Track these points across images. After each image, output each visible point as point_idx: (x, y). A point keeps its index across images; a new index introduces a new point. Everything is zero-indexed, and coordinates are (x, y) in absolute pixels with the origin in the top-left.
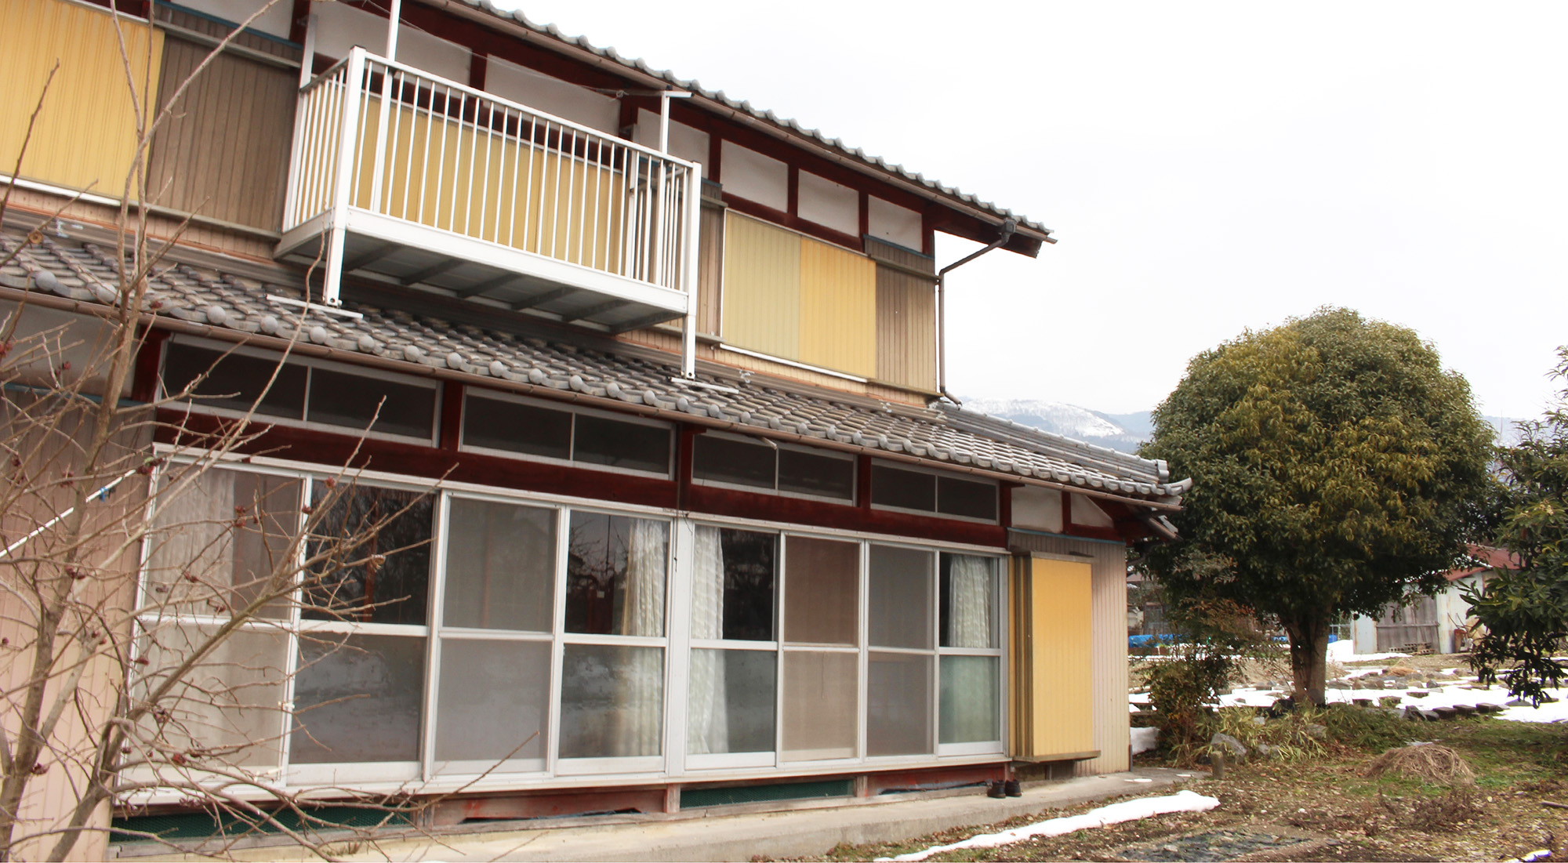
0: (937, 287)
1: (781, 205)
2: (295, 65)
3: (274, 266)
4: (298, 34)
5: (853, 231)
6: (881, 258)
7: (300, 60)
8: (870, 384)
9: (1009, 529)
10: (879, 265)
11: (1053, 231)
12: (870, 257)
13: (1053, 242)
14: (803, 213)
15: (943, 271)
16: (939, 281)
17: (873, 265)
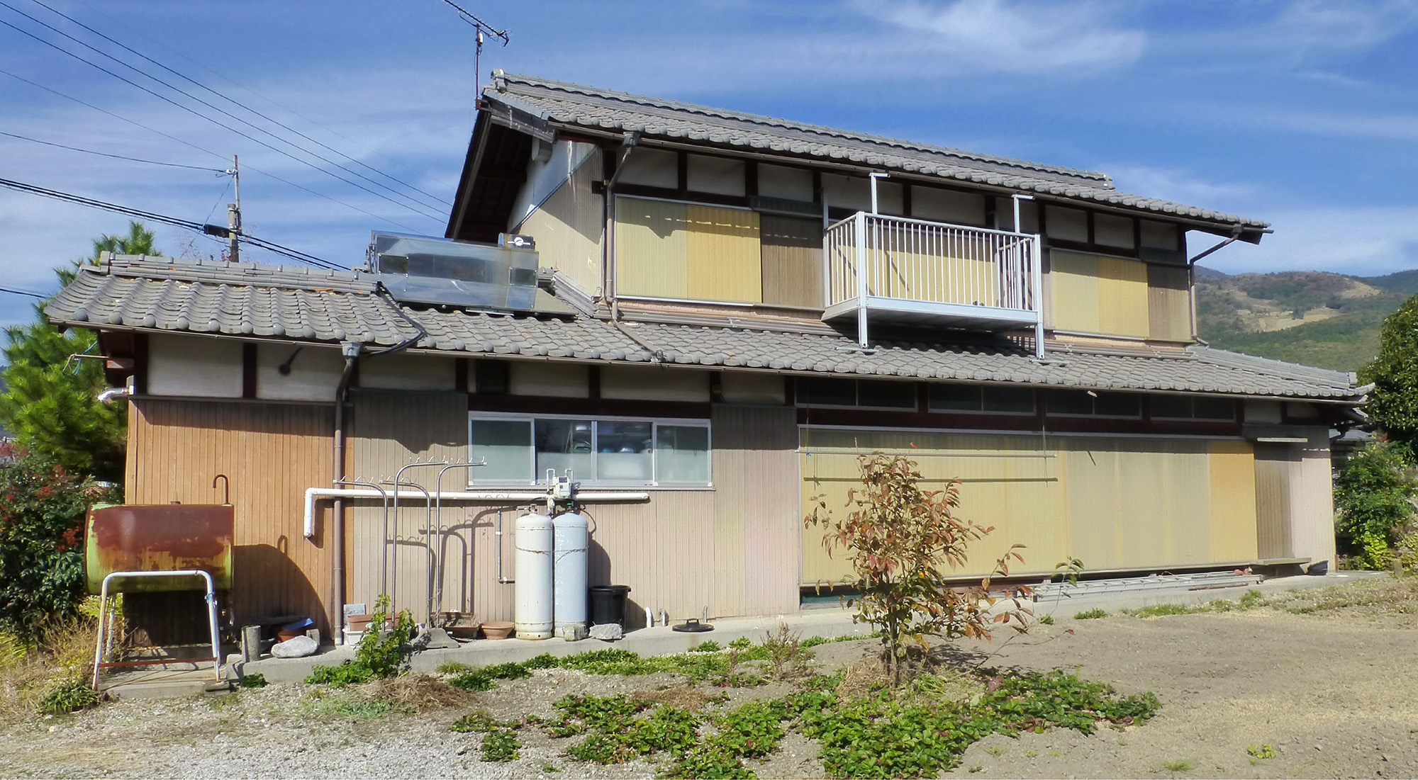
0: (1189, 271)
1: (1083, 238)
2: (820, 216)
3: (825, 325)
4: (818, 198)
5: (1130, 245)
6: (1148, 261)
7: (822, 214)
8: (1147, 342)
9: (1243, 424)
10: (1149, 264)
11: (1270, 225)
12: (1143, 262)
13: (1271, 232)
14: (1099, 241)
15: (1193, 261)
16: (1191, 267)
17: (1145, 266)
